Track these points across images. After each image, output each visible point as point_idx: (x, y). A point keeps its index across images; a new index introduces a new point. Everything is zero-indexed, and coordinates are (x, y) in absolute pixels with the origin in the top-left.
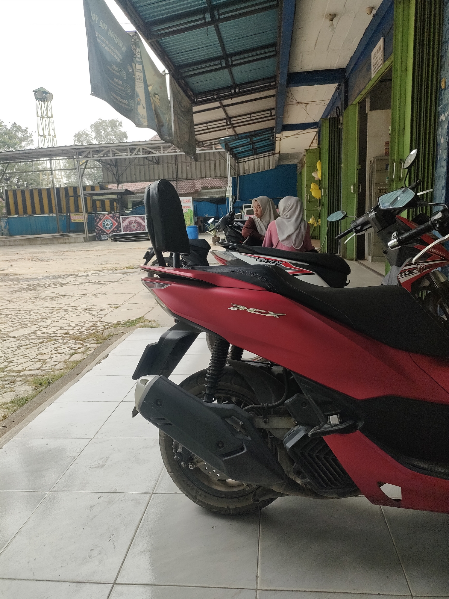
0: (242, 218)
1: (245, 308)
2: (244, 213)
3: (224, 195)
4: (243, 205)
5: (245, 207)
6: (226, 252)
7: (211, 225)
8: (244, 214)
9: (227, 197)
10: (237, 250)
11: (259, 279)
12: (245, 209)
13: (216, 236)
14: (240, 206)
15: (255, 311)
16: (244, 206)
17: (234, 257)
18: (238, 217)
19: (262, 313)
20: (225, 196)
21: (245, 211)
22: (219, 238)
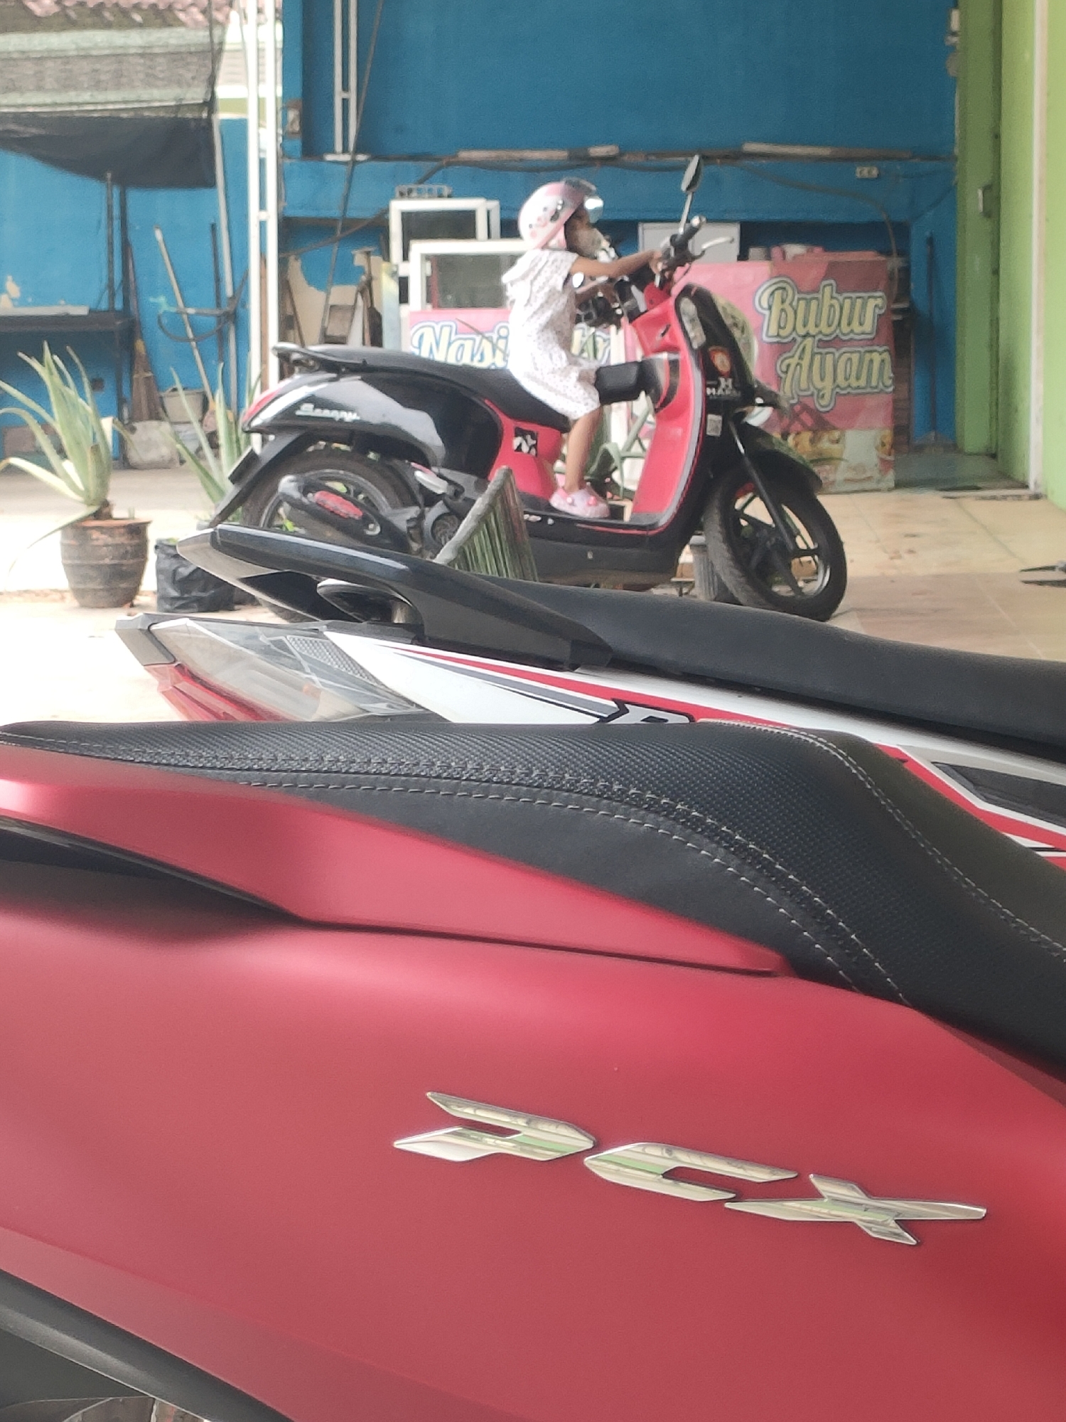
0: (375, 334)
1: (570, 1139)
2: (403, 284)
3: (196, 95)
4: (398, 207)
5: (418, 226)
6: (288, 639)
7: (63, 397)
8: (404, 298)
9: (222, 115)
10: (399, 618)
11: (710, 855)
12: (420, 248)
13: (102, 511)
14: (361, 209)
15: (675, 1175)
16: (407, 217)
17: (370, 686)
18: (334, 331)
19: (743, 1190)
20: (210, 104)
21: (416, 271)
22: (137, 531)
